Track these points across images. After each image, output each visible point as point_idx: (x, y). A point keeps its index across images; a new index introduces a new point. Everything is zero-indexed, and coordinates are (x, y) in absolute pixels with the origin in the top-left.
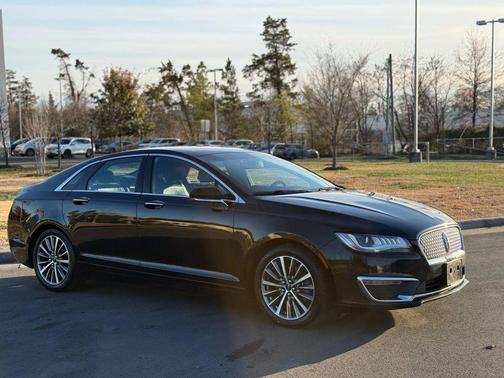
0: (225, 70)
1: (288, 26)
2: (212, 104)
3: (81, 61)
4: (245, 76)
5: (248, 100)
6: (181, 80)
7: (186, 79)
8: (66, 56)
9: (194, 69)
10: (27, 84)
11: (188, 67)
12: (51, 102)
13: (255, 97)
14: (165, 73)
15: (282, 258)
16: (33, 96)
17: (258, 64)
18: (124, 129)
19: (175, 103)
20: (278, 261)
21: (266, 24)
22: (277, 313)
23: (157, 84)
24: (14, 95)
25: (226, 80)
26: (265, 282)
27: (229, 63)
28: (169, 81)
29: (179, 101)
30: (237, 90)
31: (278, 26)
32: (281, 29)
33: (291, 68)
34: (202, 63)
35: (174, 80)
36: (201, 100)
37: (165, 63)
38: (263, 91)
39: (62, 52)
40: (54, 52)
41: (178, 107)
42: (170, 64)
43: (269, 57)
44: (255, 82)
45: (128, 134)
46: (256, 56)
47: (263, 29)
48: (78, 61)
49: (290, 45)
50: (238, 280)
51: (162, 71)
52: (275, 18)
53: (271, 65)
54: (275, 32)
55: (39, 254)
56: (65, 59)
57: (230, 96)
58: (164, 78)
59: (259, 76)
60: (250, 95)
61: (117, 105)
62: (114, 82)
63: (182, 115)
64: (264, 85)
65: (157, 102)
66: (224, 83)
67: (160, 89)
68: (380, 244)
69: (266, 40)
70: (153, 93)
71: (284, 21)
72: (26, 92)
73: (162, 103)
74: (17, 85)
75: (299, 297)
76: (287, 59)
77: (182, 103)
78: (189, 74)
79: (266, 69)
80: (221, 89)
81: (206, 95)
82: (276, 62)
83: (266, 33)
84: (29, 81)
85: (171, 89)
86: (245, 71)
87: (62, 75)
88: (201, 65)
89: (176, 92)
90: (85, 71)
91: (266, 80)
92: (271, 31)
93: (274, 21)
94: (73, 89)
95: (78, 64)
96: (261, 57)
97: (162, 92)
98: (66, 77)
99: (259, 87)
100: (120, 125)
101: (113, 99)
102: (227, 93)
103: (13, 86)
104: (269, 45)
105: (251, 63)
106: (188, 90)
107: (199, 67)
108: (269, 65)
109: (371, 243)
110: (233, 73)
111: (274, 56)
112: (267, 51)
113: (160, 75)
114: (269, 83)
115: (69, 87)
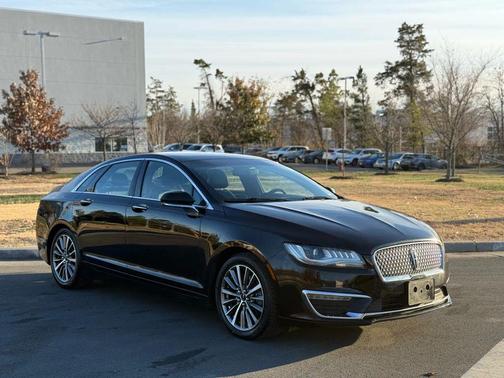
0: (356, 78)
1: (424, 32)
2: (342, 113)
3: (221, 70)
4: (377, 84)
5: (380, 108)
6: (313, 88)
7: (319, 87)
8: (207, 66)
9: (325, 77)
10: (172, 93)
11: (321, 75)
12: (193, 110)
13: (386, 105)
14: (298, 81)
15: (238, 267)
16: (177, 104)
17: (391, 71)
18: (246, 136)
19: (307, 112)
20: (235, 270)
21: (400, 30)
22: (233, 323)
23: (290, 92)
24: (160, 104)
25: (356, 88)
26: (224, 291)
27: (361, 71)
28: (301, 89)
29: (310, 109)
30: (368, 98)
31: (414, 32)
32: (416, 35)
33: (426, 75)
34: (333, 71)
35: (306, 88)
36: (331, 108)
37: (298, 72)
38: (395, 99)
39: (203, 62)
40: (196, 62)
41: (310, 116)
42: (303, 73)
43: (403, 64)
44: (387, 90)
45: (250, 142)
46: (389, 63)
47: (397, 35)
48: (218, 71)
49: (426, 51)
50: (201, 287)
51: (295, 79)
52: (410, 24)
53: (405, 73)
54: (411, 38)
55: (55, 252)
56: (206, 69)
57: (360, 104)
58: (296, 86)
59: (392, 84)
60: (381, 103)
61: (240, 113)
62: (239, 90)
63: (313, 123)
64: (396, 93)
65: (290, 110)
66: (355, 91)
67: (292, 97)
68: (332, 257)
69: (401, 46)
70: (286, 101)
71: (420, 26)
72: (171, 100)
73: (294, 111)
74: (163, 94)
75: (251, 307)
76: (422, 65)
77: (313, 112)
78: (322, 82)
79: (399, 77)
80: (352, 97)
81: (337, 102)
82: (410, 70)
83: (401, 39)
84: (174, 90)
85: (303, 97)
86: (377, 78)
87: (203, 85)
88: (333, 73)
89: (309, 100)
90: (224, 80)
91: (399, 88)
92: (406, 37)
93: (409, 27)
94: (212, 98)
95: (219, 73)
96: (394, 65)
97: (294, 100)
98: (206, 86)
99: (392, 95)
100: (243, 133)
101: (238, 107)
102: (357, 101)
103: (160, 94)
104: (403, 52)
105: (384, 71)
106: (320, 98)
107: (330, 75)
108: (402, 72)
109: (321, 255)
110: (364, 81)
111: (408, 63)
112: (400, 58)
113: (294, 84)
114: (402, 91)
115: (209, 96)
